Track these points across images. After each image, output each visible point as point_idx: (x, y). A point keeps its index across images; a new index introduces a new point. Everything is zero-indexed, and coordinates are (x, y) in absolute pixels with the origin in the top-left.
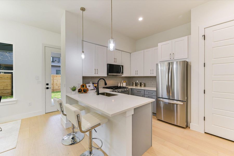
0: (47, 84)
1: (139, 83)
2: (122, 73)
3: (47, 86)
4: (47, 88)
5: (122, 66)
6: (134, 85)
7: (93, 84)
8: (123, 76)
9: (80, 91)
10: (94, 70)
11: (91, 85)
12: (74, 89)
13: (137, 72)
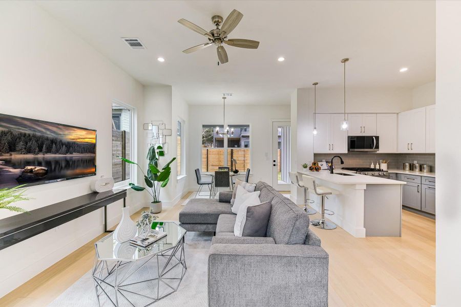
0: (274, 161)
1: (417, 165)
2: (377, 147)
3: (274, 163)
4: (274, 165)
5: (377, 138)
6: (408, 168)
7: (327, 162)
8: (378, 152)
9: (311, 169)
10: (328, 146)
11: (324, 163)
12: (305, 167)
13: (410, 145)
